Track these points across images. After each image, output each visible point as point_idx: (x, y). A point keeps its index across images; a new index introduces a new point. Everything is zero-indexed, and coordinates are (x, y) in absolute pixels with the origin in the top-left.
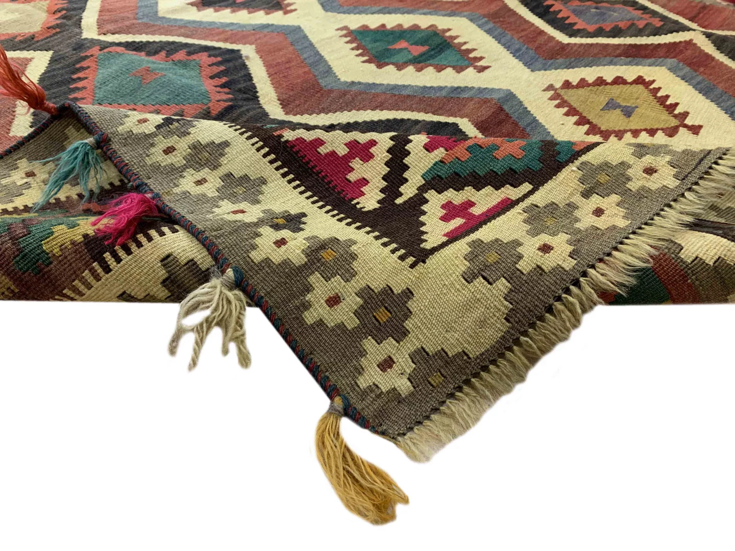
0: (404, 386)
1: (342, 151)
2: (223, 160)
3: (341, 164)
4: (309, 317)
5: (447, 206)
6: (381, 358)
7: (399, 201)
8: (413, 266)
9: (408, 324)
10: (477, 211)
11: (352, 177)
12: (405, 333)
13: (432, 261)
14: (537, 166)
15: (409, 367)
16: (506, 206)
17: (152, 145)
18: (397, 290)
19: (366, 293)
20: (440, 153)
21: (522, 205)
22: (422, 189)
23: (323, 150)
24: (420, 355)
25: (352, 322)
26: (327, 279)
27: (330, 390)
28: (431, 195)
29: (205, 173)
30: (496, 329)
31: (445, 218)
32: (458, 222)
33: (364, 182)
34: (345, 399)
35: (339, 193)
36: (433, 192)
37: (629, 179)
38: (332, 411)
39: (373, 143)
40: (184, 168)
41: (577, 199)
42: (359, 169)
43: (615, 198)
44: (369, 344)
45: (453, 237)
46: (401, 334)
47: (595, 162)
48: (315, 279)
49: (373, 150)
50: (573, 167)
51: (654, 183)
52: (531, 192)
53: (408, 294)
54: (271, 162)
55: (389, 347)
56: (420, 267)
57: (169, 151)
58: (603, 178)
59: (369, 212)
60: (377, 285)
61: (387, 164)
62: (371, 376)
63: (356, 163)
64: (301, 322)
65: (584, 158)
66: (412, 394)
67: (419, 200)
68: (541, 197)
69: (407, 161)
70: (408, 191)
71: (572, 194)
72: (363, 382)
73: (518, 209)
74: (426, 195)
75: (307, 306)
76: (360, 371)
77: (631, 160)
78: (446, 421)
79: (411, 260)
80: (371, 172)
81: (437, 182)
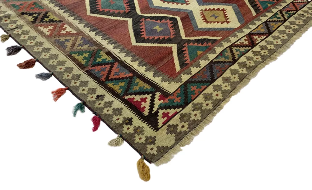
0: (156, 153)
1: (139, 100)
2: (112, 105)
3: (140, 103)
4: (135, 142)
5: (163, 114)
6: (150, 148)
7: (153, 112)
8: (156, 132)
9: (156, 142)
10: (170, 115)
11: (142, 106)
12: (155, 143)
13: (160, 130)
14: (183, 104)
15: (156, 149)
16: (176, 113)
17: (96, 103)
18: (153, 136)
19: (147, 137)
20: (162, 101)
21: (180, 113)
22: (158, 109)
23: (135, 100)
24: (158, 147)
25: (144, 142)
26: (139, 135)
27: (141, 154)
28: (160, 111)
29: (109, 108)
30: (173, 142)
31: (163, 117)
32: (166, 118)
33: (145, 107)
34: (144, 156)
35: (139, 110)
36: (160, 110)
37: (203, 107)
38: (141, 158)
39: (146, 98)
40: (104, 108)
41: (191, 112)
42: (143, 104)
43: (199, 111)
44: (148, 146)
45: (164, 123)
46: (154, 144)
47: (196, 103)
48: (136, 135)
49: (147, 100)
50: (190, 104)
51: (208, 108)
52: (182, 110)
53: (155, 137)
54: (123, 104)
55: (152, 146)
56: (157, 132)
57: (100, 104)
58: (197, 107)
59: (146, 116)
60: (149, 135)
61: (150, 103)
62: (149, 151)
63: (143, 103)
64: (134, 142)
65: (193, 102)
66: (157, 154)
67: (157, 112)
68: (184, 111)
69: (154, 103)
70: (155, 110)
71: (190, 111)
72: (147, 153)
73: (178, 115)
74: (159, 111)
75: (135, 140)
76: (147, 151)
77: (203, 102)
78: (164, 158)
79: (155, 130)
80: (146, 105)
81: (161, 107)
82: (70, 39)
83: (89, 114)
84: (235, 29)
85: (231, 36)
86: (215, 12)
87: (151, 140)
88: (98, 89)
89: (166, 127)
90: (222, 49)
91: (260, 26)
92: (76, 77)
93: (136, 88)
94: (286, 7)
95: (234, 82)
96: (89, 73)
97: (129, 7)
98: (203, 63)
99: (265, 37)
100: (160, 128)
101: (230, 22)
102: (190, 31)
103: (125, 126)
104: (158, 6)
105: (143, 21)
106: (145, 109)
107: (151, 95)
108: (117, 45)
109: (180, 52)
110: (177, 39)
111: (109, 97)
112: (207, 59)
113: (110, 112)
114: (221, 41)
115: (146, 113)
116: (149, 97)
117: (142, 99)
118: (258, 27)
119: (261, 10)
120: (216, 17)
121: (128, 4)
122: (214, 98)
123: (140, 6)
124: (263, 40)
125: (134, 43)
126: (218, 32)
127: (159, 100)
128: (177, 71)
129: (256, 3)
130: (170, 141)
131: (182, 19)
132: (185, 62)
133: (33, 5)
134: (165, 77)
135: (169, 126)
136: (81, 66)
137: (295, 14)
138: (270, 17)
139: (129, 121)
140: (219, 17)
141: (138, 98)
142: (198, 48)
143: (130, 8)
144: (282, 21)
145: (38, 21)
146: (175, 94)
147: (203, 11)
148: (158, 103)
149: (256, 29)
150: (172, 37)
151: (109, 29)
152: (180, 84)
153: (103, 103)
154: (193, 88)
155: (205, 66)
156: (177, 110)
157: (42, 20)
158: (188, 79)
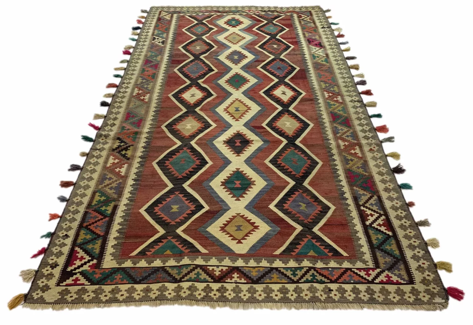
0: (35, 298)
1: (79, 257)
2: (63, 248)
4: (38, 282)
5: (77, 278)
6: (38, 293)
7: (73, 272)
8: (55, 286)
9: (46, 292)
10: (78, 282)
11: (74, 262)
12: (43, 293)
13: (58, 287)
14: (95, 282)
15: (39, 296)
16: (82, 284)
17: (58, 239)
18: (50, 287)
19: (47, 284)
20: (89, 268)
21: (84, 287)
22: (79, 272)
23: (77, 255)
24: (42, 296)
25: (41, 286)
26: (46, 279)
29: (58, 248)
31: (73, 280)
32: (73, 282)
33: (75, 264)
35: (69, 264)
36: (79, 274)
37: (101, 294)
39: (85, 259)
40: (57, 246)
41: (90, 292)
43: (94, 296)
44: (39, 290)
45: (67, 285)
47: (102, 288)
48: (44, 278)
49: (83, 260)
50: (98, 286)
51: (103, 298)
52: (88, 285)
53: (50, 289)
54: (68, 252)
57: (59, 241)
58: (99, 292)
59: (67, 271)
60: (49, 285)
61: (81, 264)
62: (34, 294)
63: (78, 260)
65: (102, 286)
66: (35, 300)
67: (76, 274)
68: (87, 287)
69: (84, 266)
70: (77, 271)
71: (91, 290)
73: (81, 287)
75: (39, 280)
76: (34, 292)
77: (107, 292)
80: (78, 263)
81: (82, 273)
82: (113, 179)
83: (45, 243)
84: (235, 253)
85: (217, 258)
86: (246, 224)
87: (46, 288)
88: (73, 230)
89: (64, 288)
90: (190, 262)
91: (259, 268)
92: (75, 212)
93: (90, 246)
95: (149, 296)
96: (86, 213)
97: (189, 173)
98: (157, 263)
99: (246, 282)
100: (61, 286)
101: (242, 243)
102: (192, 228)
103: (49, 267)
104: (211, 187)
105: (175, 194)
106: (73, 266)
107: (90, 259)
108: (131, 203)
109: (157, 241)
110: (171, 228)
111: (69, 240)
112: (164, 262)
113: (56, 251)
114: (200, 255)
115: (69, 269)
116: (88, 259)
117: (82, 257)
118: (256, 268)
119: (292, 253)
120: (238, 230)
121: (192, 170)
122: (117, 295)
123: (198, 177)
124: (236, 283)
125: (143, 209)
126: (213, 244)
127: (89, 266)
128: (131, 255)
129: (300, 242)
130: (52, 299)
131: (206, 212)
132: (146, 252)
133: (134, 133)
134: (117, 253)
135: (67, 289)
136: (89, 206)
137: (321, 282)
138: (288, 267)
139: (55, 266)
140: (241, 231)
141: (81, 254)
142: (173, 248)
143: (186, 176)
144: (292, 280)
145: (118, 150)
146: (102, 271)
147: (238, 216)
148: (86, 267)
149: (251, 269)
150: (172, 223)
151: (147, 186)
152: (117, 266)
153: (62, 241)
154: (118, 276)
155: (152, 267)
156: (87, 283)
157: (119, 152)
158: (126, 267)
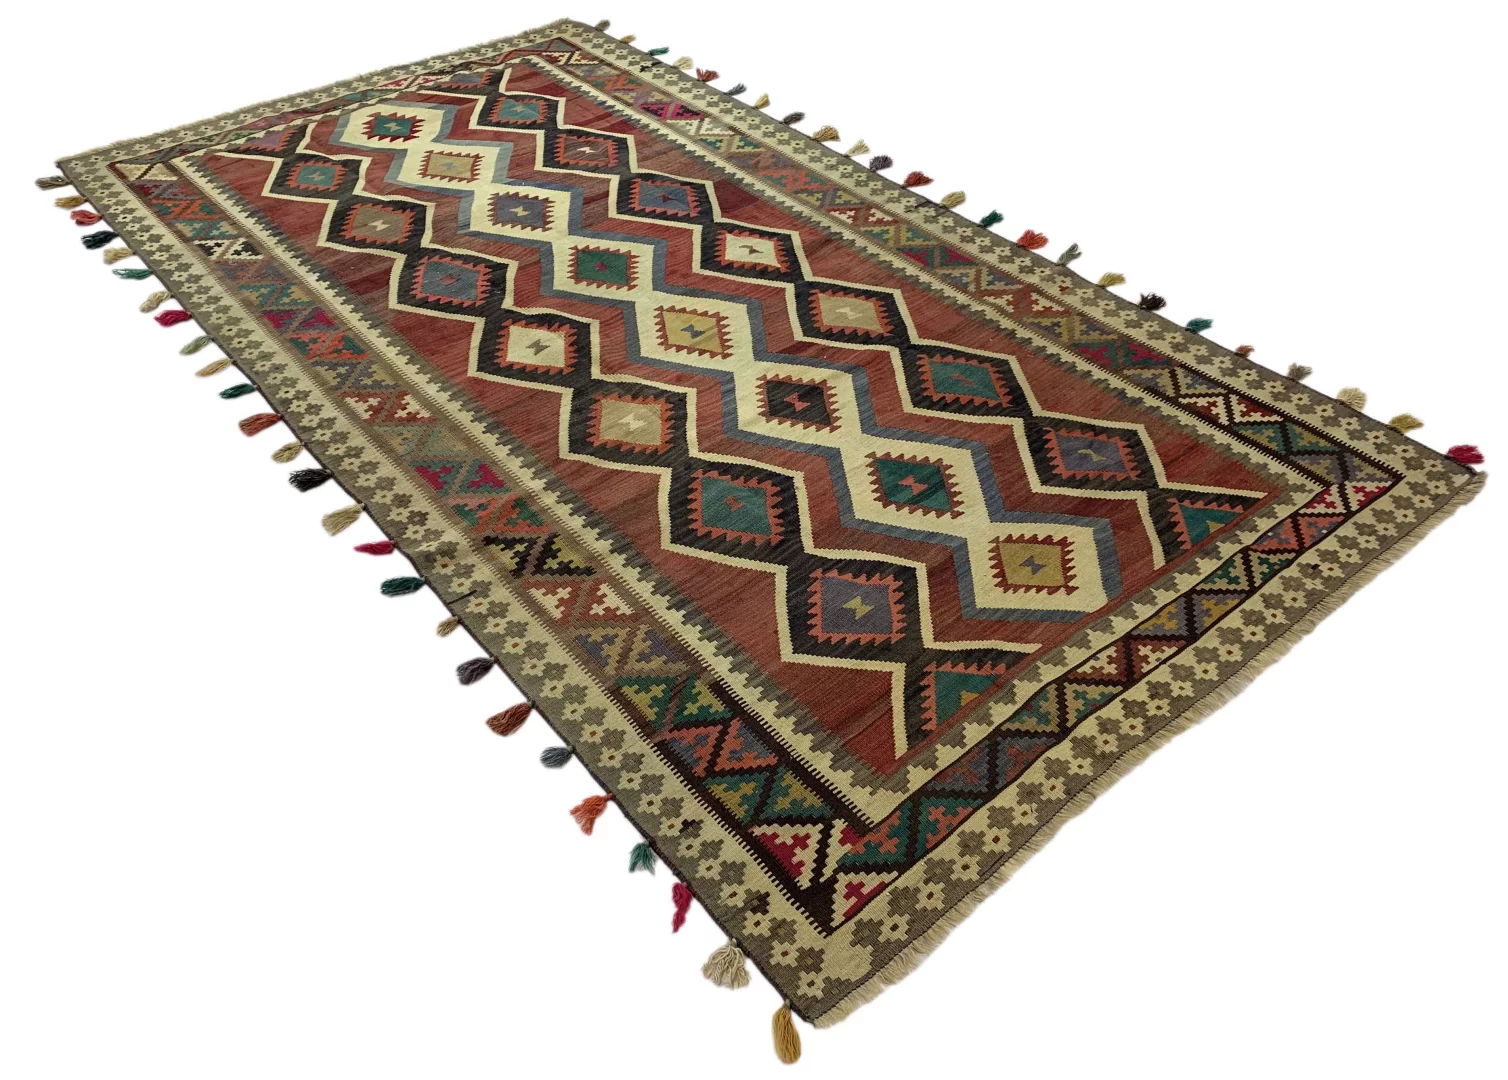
0: (819, 994)
1: (790, 842)
2: (721, 853)
3: (789, 851)
4: (773, 962)
5: (849, 885)
6: (809, 981)
7: (822, 880)
8: (825, 937)
9: (822, 965)
10: (865, 891)
11: (795, 860)
12: (821, 970)
13: (836, 934)
14: (903, 859)
15: (823, 985)
16: (882, 887)
17: (679, 844)
18: (817, 949)
19: (801, 950)
20: (848, 847)
21: (890, 888)
22: (836, 872)
23: (778, 841)
24: (827, 980)
25: (794, 964)
26: (782, 943)
27: (785, 996)
28: (841, 876)
29: (711, 862)
30: (866, 968)
31: (847, 897)
32: (853, 900)
33: (801, 864)
34: (791, 1001)
35: (788, 872)
36: (842, 874)
37: (953, 872)
38: (785, 1006)
39: (807, 836)
40: (699, 859)
41: (921, 885)
42: (800, 855)
43: (942, 885)
44: (803, 974)
45: (849, 916)
46: (819, 970)
47: (936, 859)
48: (775, 943)
49: (809, 841)
50: (922, 862)
51: (965, 876)
52: (897, 878)
53: (822, 951)
54: (748, 851)
55: (812, 975)
56: (828, 938)
57: (689, 847)
58: (938, 871)
59: (804, 890)
60: (807, 947)
61: (816, 852)
62: (803, 990)
63: (798, 850)
64: (768, 962)
65: (929, 856)
66: (823, 999)
67: (833, 880)
68: (900, 883)
69: (828, 850)
70: (828, 872)
71: (918, 881)
72: (800, 993)
73: (886, 892)
74: (838, 876)
75: (772, 956)
76: (798, 987)
77: (957, 858)
78: (838, 1011)
79: (824, 934)
80: (806, 856)
81: (845, 867)
82: (616, 636)
83: (663, 878)
84: (1089, 614)
85: (1070, 643)
86: (1038, 549)
87: (812, 960)
88: (686, 800)
89: (851, 925)
90: (1034, 687)
91: (1166, 610)
92: (631, 762)
93: (782, 804)
94: (1270, 534)
95: (1049, 801)
96: (664, 749)
97: (781, 521)
98: (974, 733)
99: (1174, 649)
100: (838, 927)
101: (1077, 588)
102: (950, 621)
103: (749, 914)
104: (867, 521)
105: (817, 579)
106: (802, 869)
107: (820, 826)
108: (741, 657)
109: (913, 692)
110: (907, 649)
111: (713, 829)
112: (986, 719)
113: (715, 874)
114: (1035, 660)
115: (804, 881)
116: (814, 832)
117: (795, 837)
118: (1161, 614)
119: (1183, 547)
120: (1036, 569)
121: (781, 510)
122: (986, 849)
123: (813, 517)
124: (1164, 662)
125: (787, 654)
126: (1032, 627)
127: (842, 842)
128: (899, 754)
129: (1172, 520)
130: (858, 966)
131: (931, 574)
132: (923, 728)
133: (513, 507)
134: (864, 773)
135: (859, 923)
136: (646, 728)
137: (1289, 563)
138: (1206, 575)
139: (760, 903)
140: (1046, 569)
141: (785, 834)
142: (964, 681)
143: (783, 529)
144: (1243, 591)
145: (530, 568)
146: (885, 829)
147: (1001, 545)
148: (836, 851)
149: (1154, 620)
150: (895, 638)
151: (720, 602)
152: (901, 797)
153: (697, 843)
154: (934, 813)
155: (976, 745)
156: (886, 877)
157: (539, 568)
158: (926, 784)
